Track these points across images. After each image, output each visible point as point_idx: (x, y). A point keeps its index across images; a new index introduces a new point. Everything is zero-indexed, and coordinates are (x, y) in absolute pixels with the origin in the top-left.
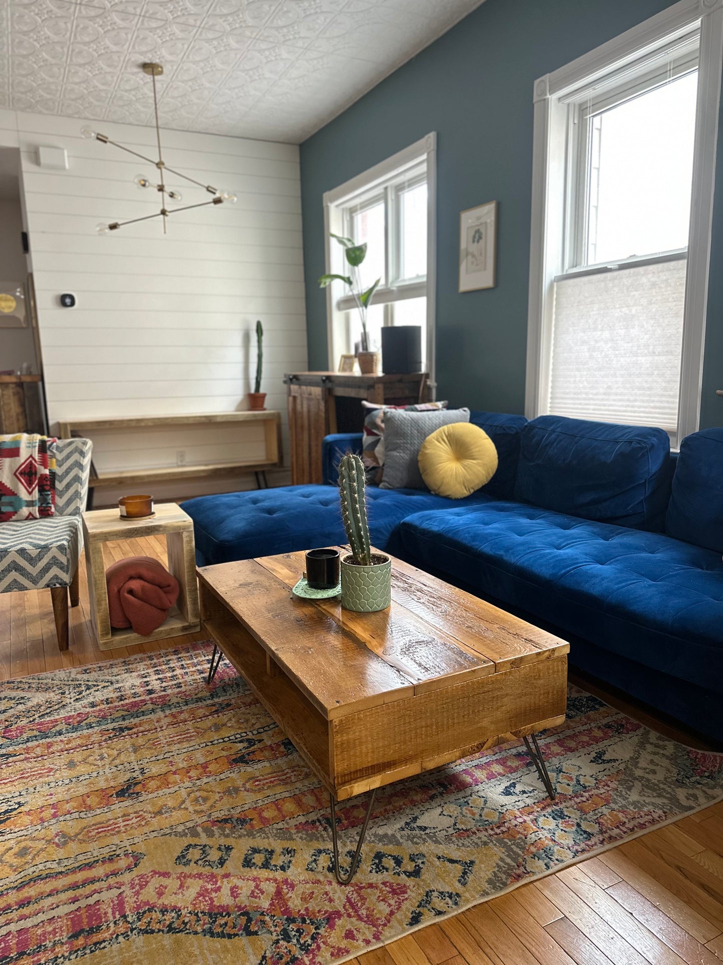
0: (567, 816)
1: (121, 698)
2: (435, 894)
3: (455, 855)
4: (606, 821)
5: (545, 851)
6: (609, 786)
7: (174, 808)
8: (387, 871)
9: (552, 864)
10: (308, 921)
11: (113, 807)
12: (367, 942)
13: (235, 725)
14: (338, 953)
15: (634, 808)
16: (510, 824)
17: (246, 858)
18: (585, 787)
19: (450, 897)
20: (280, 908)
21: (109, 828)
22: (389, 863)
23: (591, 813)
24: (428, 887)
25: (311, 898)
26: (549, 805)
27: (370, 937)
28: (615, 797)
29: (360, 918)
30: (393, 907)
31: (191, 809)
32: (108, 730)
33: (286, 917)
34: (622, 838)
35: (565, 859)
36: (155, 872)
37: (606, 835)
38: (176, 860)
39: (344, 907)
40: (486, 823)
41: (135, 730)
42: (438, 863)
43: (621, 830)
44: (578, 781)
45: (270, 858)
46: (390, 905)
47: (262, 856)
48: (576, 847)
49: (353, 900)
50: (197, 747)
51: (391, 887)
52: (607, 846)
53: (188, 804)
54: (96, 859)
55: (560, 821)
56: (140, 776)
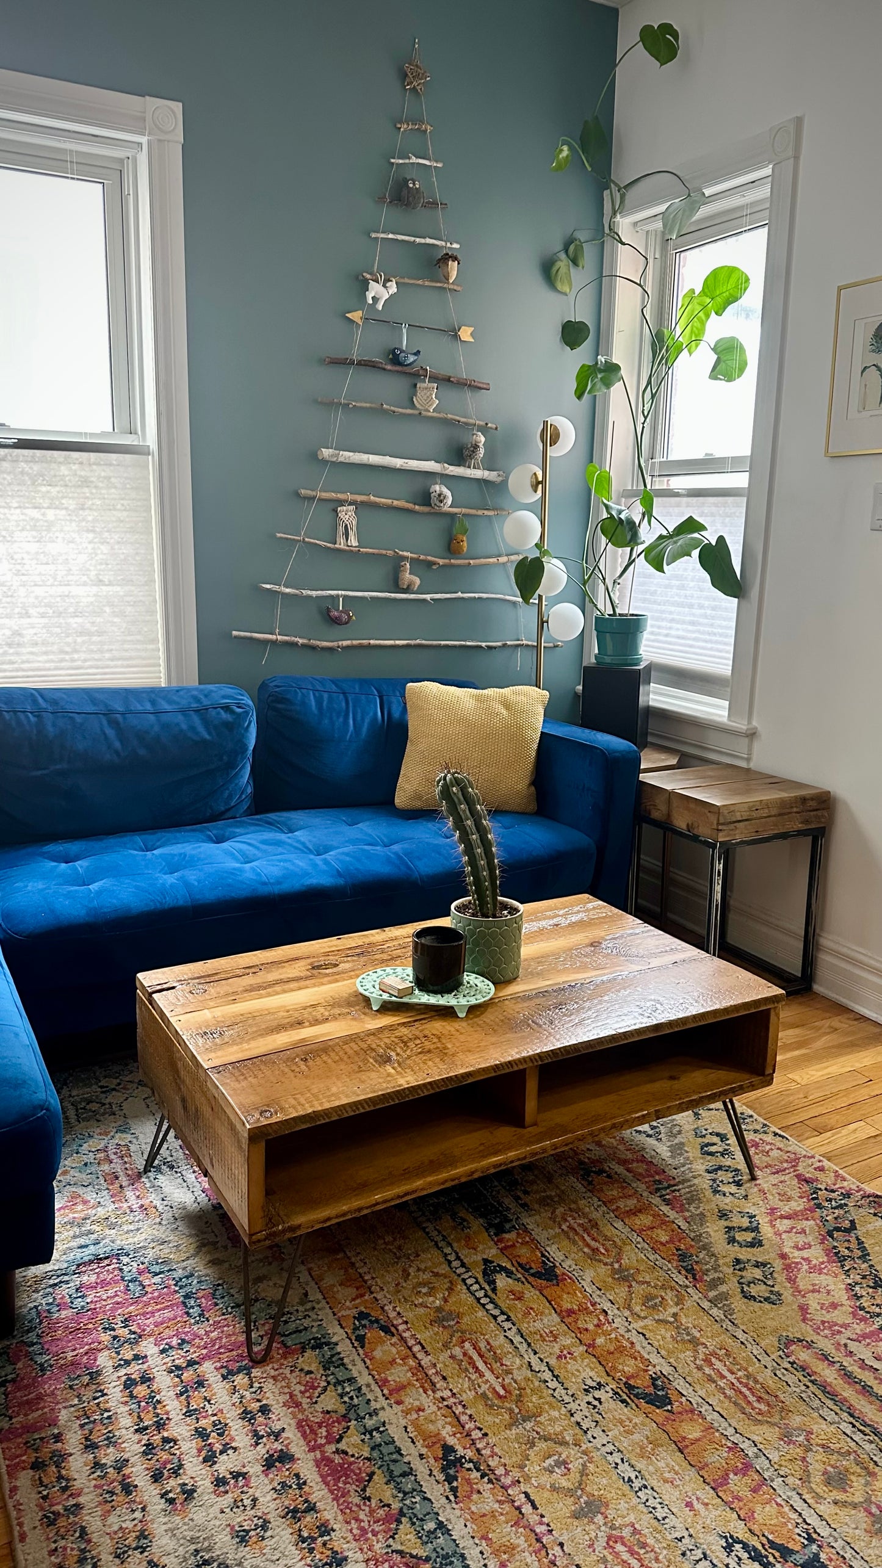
7: (678, 1328)
10: (815, 1195)
11: (696, 1400)
13: (440, 1296)
14: (840, 1177)
17: (748, 1247)
19: (744, 1119)
20: (808, 1213)
21: (744, 1390)
22: (715, 1149)
25: (786, 1195)
29: (795, 1166)
30: (773, 1148)
31: (675, 1310)
32: (454, 1490)
33: (817, 1210)
36: (804, 1320)
38: (775, 1304)
39: (786, 1175)
41: (451, 1441)
45: (739, 1228)
47: (737, 1235)
49: (773, 1171)
50: (511, 1334)
53: (667, 1314)
54: (809, 1384)
56: (608, 1388)
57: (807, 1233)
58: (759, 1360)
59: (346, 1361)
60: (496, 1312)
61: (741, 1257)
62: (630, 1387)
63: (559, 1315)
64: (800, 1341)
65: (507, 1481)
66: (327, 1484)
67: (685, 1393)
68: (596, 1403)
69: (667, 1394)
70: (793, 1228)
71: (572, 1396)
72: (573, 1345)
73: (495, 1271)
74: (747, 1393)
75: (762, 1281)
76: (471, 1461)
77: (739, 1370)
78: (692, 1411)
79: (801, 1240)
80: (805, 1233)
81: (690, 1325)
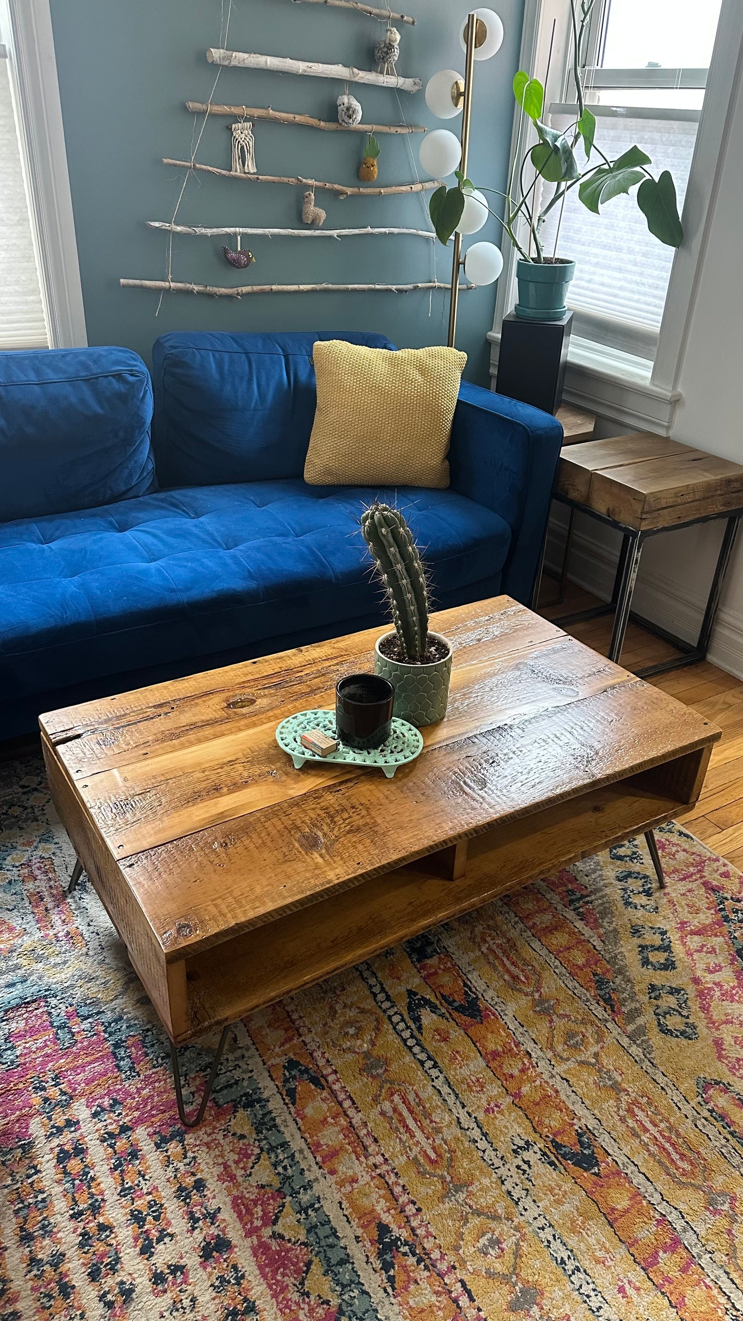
7: (599, 1071)
8: (639, 852)
10: (721, 906)
11: (621, 1160)
13: (367, 1038)
17: (661, 969)
20: (716, 928)
21: (667, 1145)
22: (624, 851)
25: (695, 906)
29: (701, 870)
31: (595, 1049)
32: (391, 1279)
33: (724, 923)
36: (720, 1057)
38: (691, 1039)
39: (693, 882)
41: (386, 1218)
45: (652, 946)
47: (650, 955)
49: (681, 877)
50: (439, 1083)
53: (587, 1055)
54: (729, 1137)
56: (536, 1148)
57: (717, 951)
58: (679, 1109)
59: (278, 1121)
60: (423, 1057)
61: (655, 982)
62: (558, 1146)
63: (484, 1058)
64: (717, 1083)
65: (443, 1266)
66: (264, 1276)
67: (610, 1151)
68: (525, 1167)
69: (593, 1152)
70: (703, 946)
71: (502, 1158)
72: (499, 1095)
73: (419, 1006)
74: (670, 1149)
75: (677, 1011)
76: (406, 1243)
77: (661, 1121)
78: (618, 1173)
79: (712, 960)
80: (715, 952)
81: (611, 1067)
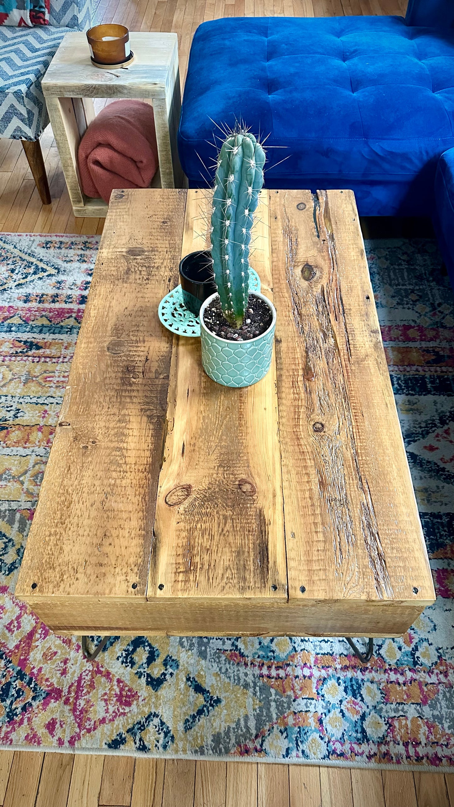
0: (361, 696)
1: (55, 298)
2: (156, 721)
3: (208, 682)
4: (401, 727)
5: (299, 732)
6: (446, 676)
7: (14, 477)
8: (132, 667)
9: (294, 753)
12: (61, 742)
14: (32, 739)
15: (449, 728)
16: (293, 670)
18: (415, 663)
19: (166, 734)
20: (21, 655)
22: (141, 655)
23: (393, 706)
24: (156, 707)
25: (50, 659)
26: (354, 667)
27: (66, 739)
28: (441, 697)
29: (74, 710)
30: (108, 715)
31: (26, 485)
32: (20, 341)
33: (19, 668)
34: (398, 762)
35: (312, 756)
37: (383, 749)
39: (70, 687)
40: (271, 654)
41: (41, 351)
42: (183, 686)
43: (407, 751)
44: (416, 649)
46: (107, 711)
48: (338, 746)
49: (83, 682)
51: (122, 690)
52: (373, 764)
53: (26, 478)
55: (350, 697)
56: (11, 419)
66: (60, 309)
70: (19, 627)
71: (21, 403)
72: (47, 422)
76: (27, 352)
80: (7, 628)
81: (9, 484)
